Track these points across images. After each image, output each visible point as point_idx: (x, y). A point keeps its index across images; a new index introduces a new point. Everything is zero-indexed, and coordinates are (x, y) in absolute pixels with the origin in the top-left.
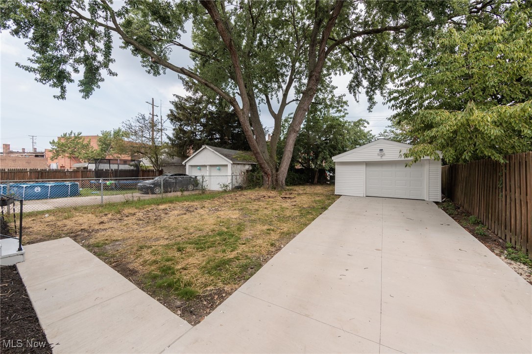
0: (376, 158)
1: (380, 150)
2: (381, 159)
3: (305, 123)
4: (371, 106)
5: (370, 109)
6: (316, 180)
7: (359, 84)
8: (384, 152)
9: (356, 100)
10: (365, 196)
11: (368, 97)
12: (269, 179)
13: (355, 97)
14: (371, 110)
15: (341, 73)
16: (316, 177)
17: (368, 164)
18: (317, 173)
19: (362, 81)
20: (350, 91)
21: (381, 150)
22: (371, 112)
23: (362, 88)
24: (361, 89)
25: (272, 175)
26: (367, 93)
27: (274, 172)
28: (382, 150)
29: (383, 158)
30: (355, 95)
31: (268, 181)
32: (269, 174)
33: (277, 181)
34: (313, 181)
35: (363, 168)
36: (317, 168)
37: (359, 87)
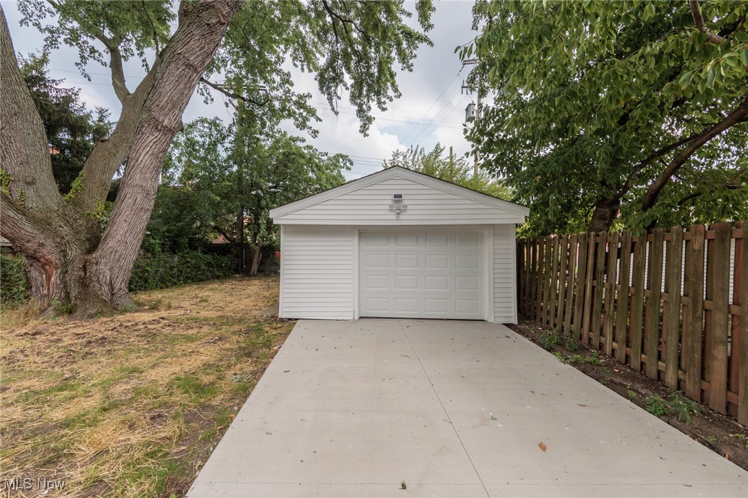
0: (385, 217)
1: (396, 196)
2: (398, 220)
3: (229, 146)
4: (365, 124)
5: (364, 130)
6: (255, 267)
7: (337, 79)
8: (405, 203)
9: (333, 109)
10: (357, 318)
11: (356, 108)
12: (49, 279)
13: (332, 105)
14: (367, 132)
15: (305, 67)
16: (255, 261)
17: (365, 233)
18: (257, 253)
19: (342, 74)
20: (321, 89)
21: (398, 197)
22: (367, 135)
23: (344, 88)
24: (341, 90)
25: (65, 265)
26: (353, 98)
27: (74, 252)
28: (400, 196)
29: (401, 217)
30: (330, 99)
31: (49, 284)
32: (49, 262)
33: (84, 283)
34: (249, 270)
35: (351, 246)
36: (257, 244)
37: (336, 86)
